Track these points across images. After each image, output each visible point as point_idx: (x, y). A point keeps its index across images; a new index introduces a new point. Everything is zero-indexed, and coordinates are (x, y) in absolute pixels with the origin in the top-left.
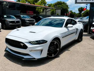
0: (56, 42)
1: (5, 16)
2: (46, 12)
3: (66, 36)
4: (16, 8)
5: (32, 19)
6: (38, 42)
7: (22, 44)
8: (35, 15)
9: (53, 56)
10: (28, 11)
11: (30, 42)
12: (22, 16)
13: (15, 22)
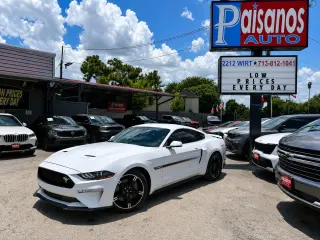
0: (136, 178)
1: (50, 119)
2: (157, 105)
3: (164, 166)
4: (79, 97)
5: (117, 125)
6: (97, 175)
7: (66, 180)
8: (129, 113)
9: (129, 206)
10: (113, 104)
11: (80, 175)
12: (92, 118)
13: (73, 133)
